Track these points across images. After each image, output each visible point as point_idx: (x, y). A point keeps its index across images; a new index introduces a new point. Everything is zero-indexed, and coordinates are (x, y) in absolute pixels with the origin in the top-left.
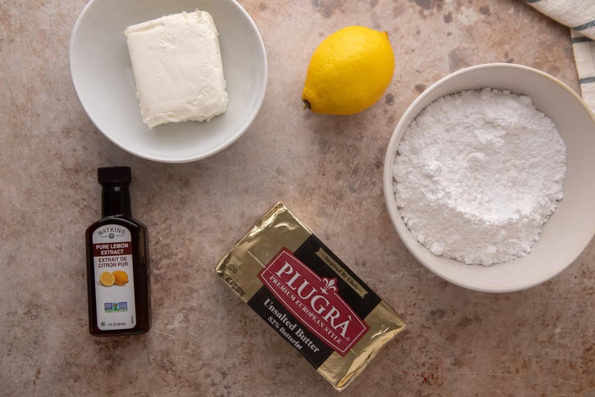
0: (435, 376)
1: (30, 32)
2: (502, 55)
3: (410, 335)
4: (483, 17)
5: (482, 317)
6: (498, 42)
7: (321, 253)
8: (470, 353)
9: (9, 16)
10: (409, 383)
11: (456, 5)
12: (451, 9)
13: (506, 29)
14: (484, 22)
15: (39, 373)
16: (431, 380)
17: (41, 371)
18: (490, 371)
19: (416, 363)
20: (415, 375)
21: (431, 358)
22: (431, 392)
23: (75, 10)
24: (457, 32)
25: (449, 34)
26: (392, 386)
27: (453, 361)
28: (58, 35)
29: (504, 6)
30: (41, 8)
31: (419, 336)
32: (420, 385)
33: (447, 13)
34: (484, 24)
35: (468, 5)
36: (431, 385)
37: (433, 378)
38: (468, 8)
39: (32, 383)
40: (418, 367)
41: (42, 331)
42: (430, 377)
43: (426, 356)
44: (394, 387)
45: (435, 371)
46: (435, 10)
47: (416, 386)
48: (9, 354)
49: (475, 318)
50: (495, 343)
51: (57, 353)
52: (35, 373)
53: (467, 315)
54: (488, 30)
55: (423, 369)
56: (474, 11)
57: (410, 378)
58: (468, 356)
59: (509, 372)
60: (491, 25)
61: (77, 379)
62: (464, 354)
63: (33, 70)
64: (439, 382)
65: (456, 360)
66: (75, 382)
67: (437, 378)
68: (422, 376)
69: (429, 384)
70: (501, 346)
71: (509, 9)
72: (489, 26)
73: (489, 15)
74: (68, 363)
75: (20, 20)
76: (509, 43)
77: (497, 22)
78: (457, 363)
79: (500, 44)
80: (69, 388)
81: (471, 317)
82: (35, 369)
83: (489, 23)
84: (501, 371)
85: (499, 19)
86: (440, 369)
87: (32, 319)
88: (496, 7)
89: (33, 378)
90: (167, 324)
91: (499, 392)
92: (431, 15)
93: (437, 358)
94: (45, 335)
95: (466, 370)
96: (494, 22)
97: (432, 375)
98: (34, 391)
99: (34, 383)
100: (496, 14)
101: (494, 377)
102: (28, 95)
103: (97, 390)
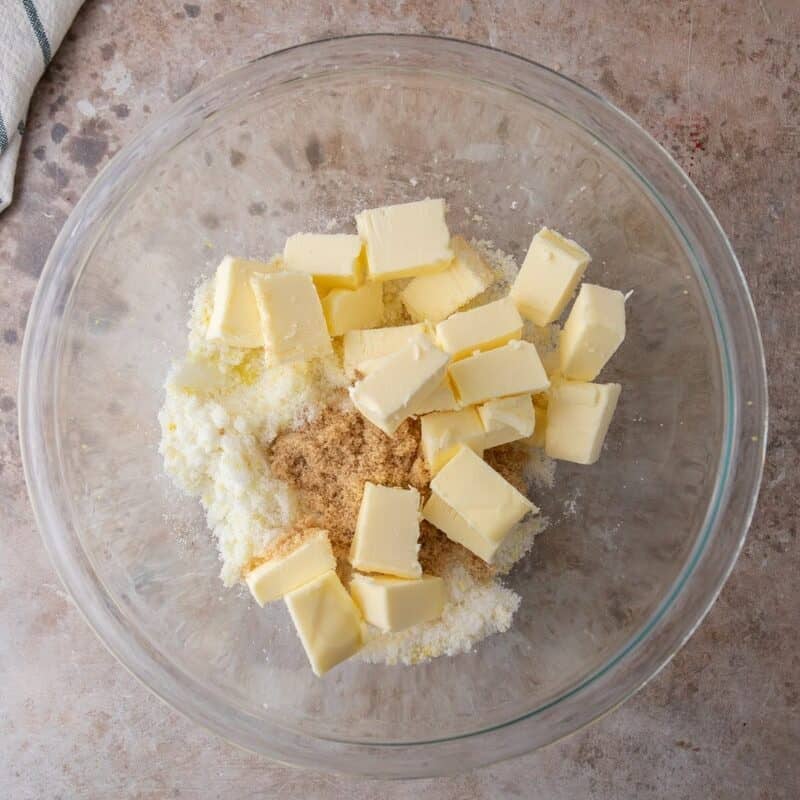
0: (694, 130)
1: (162, 767)
2: (178, 23)
4: (117, 55)
5: (600, 55)
6: (158, 30)
8: (657, 73)
9: (139, 795)
10: (704, 173)
11: (100, 100)
12: (106, 107)
13: (138, 16)
14: (126, 53)
15: (682, 744)
16: (700, 137)
17: (678, 740)
18: (685, 41)
20: (693, 162)
21: (666, 137)
22: (719, 138)
23: (124, 699)
24: (142, 95)
25: (146, 109)
27: (670, 101)
28: (164, 724)
29: (101, 21)
30: (125, 749)
32: (707, 154)
33: (114, 114)
34: (130, 53)
35: (99, 80)
36: (707, 137)
37: (697, 134)
38: (103, 79)
39: (698, 753)
40: (680, 157)
41: (620, 742)
42: (694, 138)
44: (711, 196)
45: (685, 130)
46: (108, 133)
47: (708, 160)
48: (653, 788)
49: (601, 66)
50: (642, 34)
51: (653, 718)
52: (683, 750)
53: (597, 78)
54: (138, 45)
55: (683, 149)
56: (109, 70)
57: (697, 170)
58: (661, 77)
59: (687, 12)
60: (131, 42)
61: (692, 688)
62: (658, 84)
63: (219, 762)
64: (703, 123)
65: (668, 97)
66: (697, 690)
67: (697, 126)
68: (693, 151)
69: (706, 139)
70: (646, 23)
71: (104, 12)
72: (132, 45)
73: (115, 45)
74: (668, 702)
75: (145, 779)
76: (160, 11)
77: (125, 32)
78: (674, 95)
79: (161, 26)
80: (705, 699)
81: (600, 72)
82: (676, 749)
83: (128, 46)
84: (686, 25)
85: (121, 29)
86: (684, 123)
87: (602, 756)
88: (101, 33)
89: (690, 752)
91: (718, 28)
92: (116, 139)
93: (666, 126)
94: (627, 737)
95: (684, 82)
96: (126, 37)
97: (692, 135)
98: (709, 750)
99: (697, 750)
100: (112, 34)
101: (694, 36)
102: (260, 768)
103: (710, 657)
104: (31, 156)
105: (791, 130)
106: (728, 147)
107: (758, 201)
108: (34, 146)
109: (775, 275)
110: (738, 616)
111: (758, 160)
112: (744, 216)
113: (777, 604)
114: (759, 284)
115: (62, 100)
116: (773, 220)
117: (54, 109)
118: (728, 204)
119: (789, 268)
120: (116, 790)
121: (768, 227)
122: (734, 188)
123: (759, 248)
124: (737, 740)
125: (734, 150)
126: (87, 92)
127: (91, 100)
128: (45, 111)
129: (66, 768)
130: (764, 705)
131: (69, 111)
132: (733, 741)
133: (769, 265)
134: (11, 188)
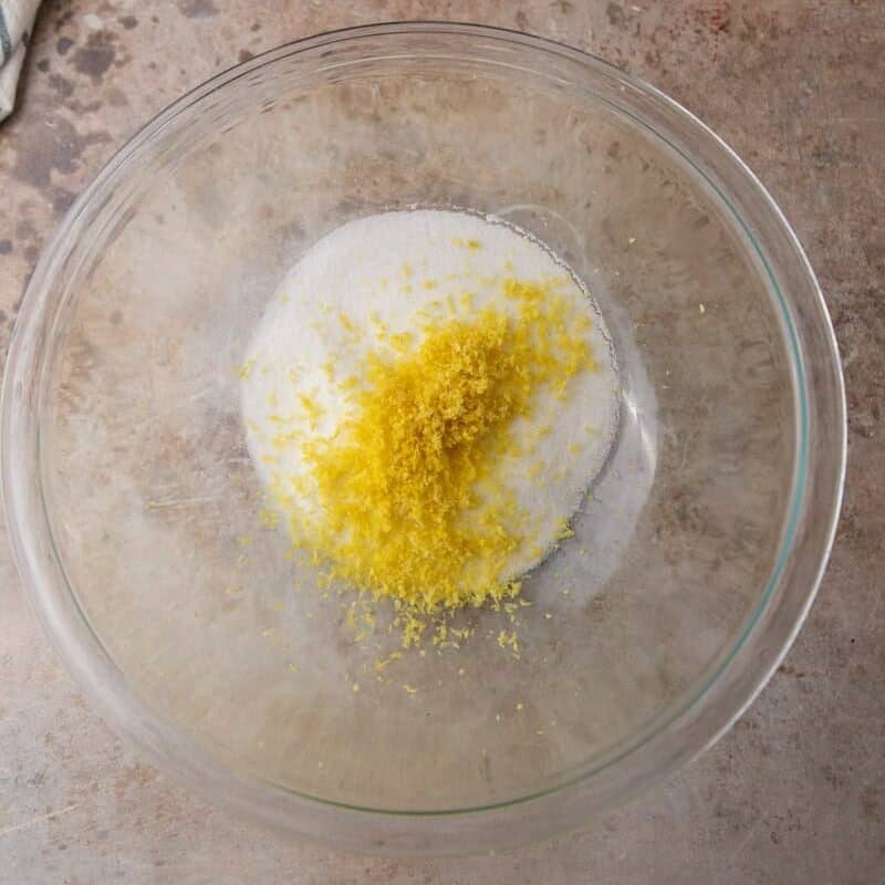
0: (715, 14)
3: (654, 54)
9: (138, 767)
10: (730, 53)
11: (107, 14)
12: (114, 19)
15: (782, 669)
16: (723, 21)
19: (698, 43)
21: (687, 22)
22: (740, 20)
24: (152, 8)
25: (155, 20)
31: (653, 40)
32: (731, 36)
33: (122, 26)
37: (718, 18)
39: (802, 679)
40: (704, 39)
44: (740, 75)
45: (706, 15)
46: (116, 43)
47: (734, 42)
48: (754, 726)
52: (784, 676)
55: (706, 33)
64: (723, 8)
67: (718, 11)
68: (717, 33)
69: (728, 22)
86: (702, 8)
89: (793, 678)
92: (123, 48)
93: (686, 13)
97: (714, 18)
99: (801, 675)
104: (34, 68)
105: (814, 10)
106: (752, 28)
107: (790, 77)
108: (39, 59)
109: (817, 148)
111: (784, 39)
112: (776, 92)
113: (870, 496)
114: (801, 158)
115: (68, 16)
116: (807, 95)
117: (60, 23)
118: (759, 81)
119: (831, 140)
120: (109, 762)
121: (803, 102)
122: (762, 66)
123: (797, 122)
125: (758, 31)
126: (94, 7)
127: (98, 13)
128: (51, 27)
129: (49, 739)
130: (872, 615)
131: (76, 26)
132: (842, 662)
133: (810, 137)
134: (13, 99)
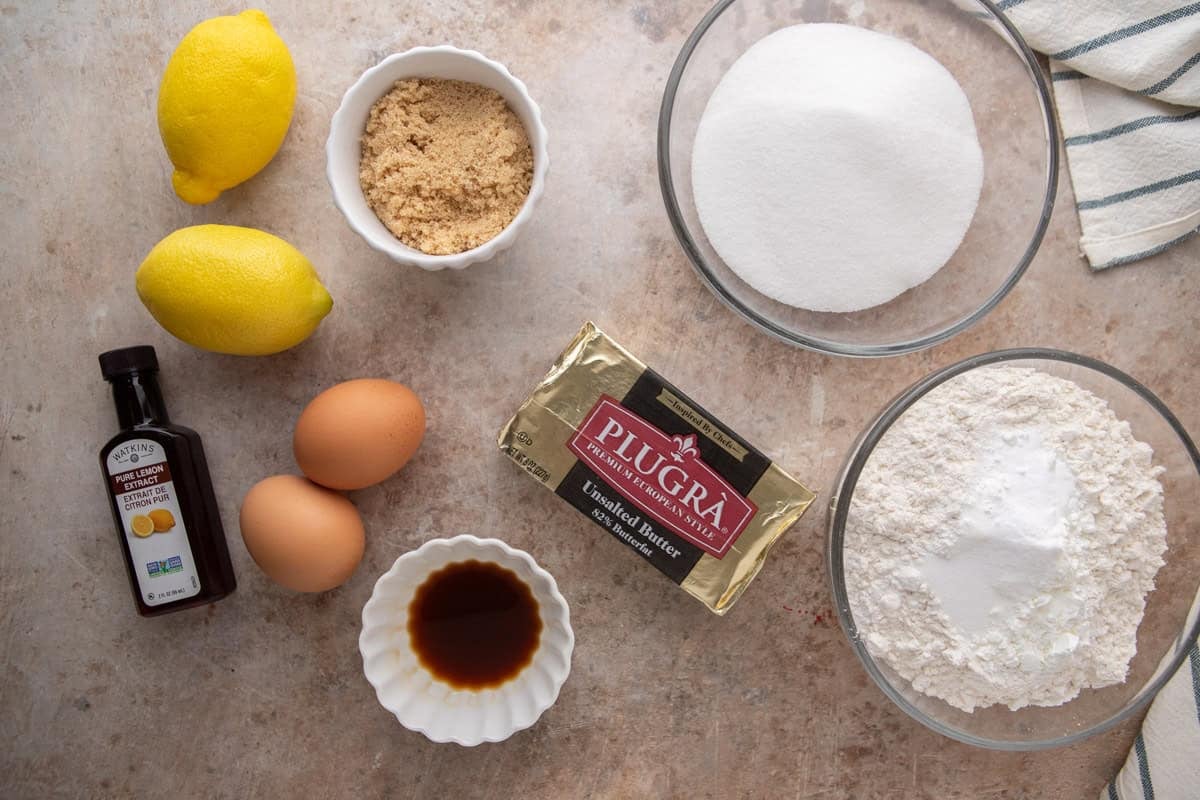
7: (664, 398)
20: (803, 612)
26: (766, 630)
36: (828, 627)
42: (827, 614)
43: (820, 581)
57: (795, 617)
61: (270, 617)
66: (268, 621)
80: (258, 630)
90: (407, 533)
98: (207, 635)
103: (303, 634)
110: (344, 662)
124: (217, 663)
